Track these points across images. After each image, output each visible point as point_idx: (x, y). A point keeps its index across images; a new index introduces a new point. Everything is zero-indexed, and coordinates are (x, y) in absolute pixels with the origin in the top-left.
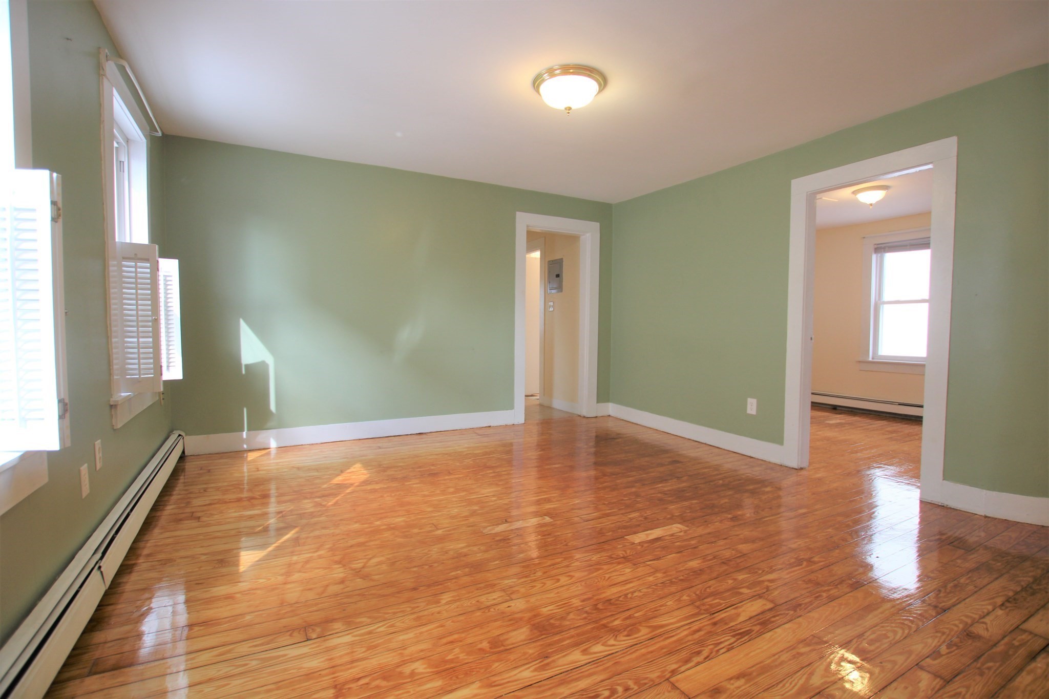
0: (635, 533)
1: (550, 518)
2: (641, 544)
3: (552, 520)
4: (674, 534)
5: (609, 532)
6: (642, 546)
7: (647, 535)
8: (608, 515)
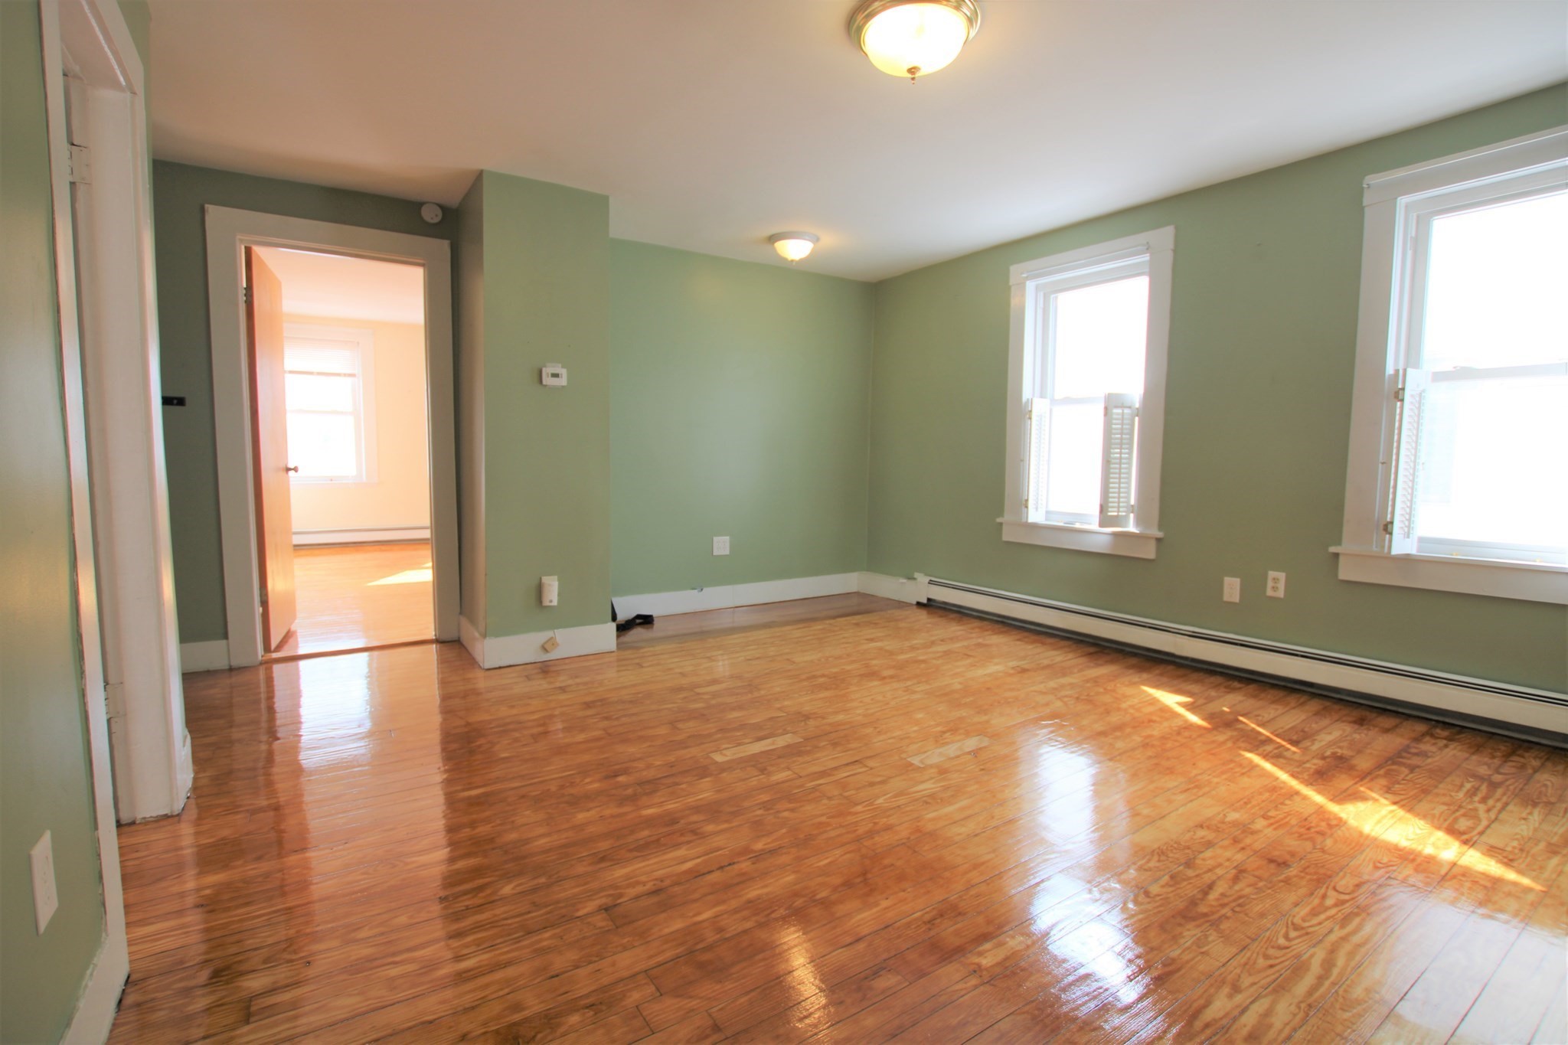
0: (788, 746)
1: (912, 764)
2: (785, 733)
3: (909, 759)
4: (736, 746)
5: (824, 746)
6: (785, 730)
7: (773, 744)
8: (823, 774)
